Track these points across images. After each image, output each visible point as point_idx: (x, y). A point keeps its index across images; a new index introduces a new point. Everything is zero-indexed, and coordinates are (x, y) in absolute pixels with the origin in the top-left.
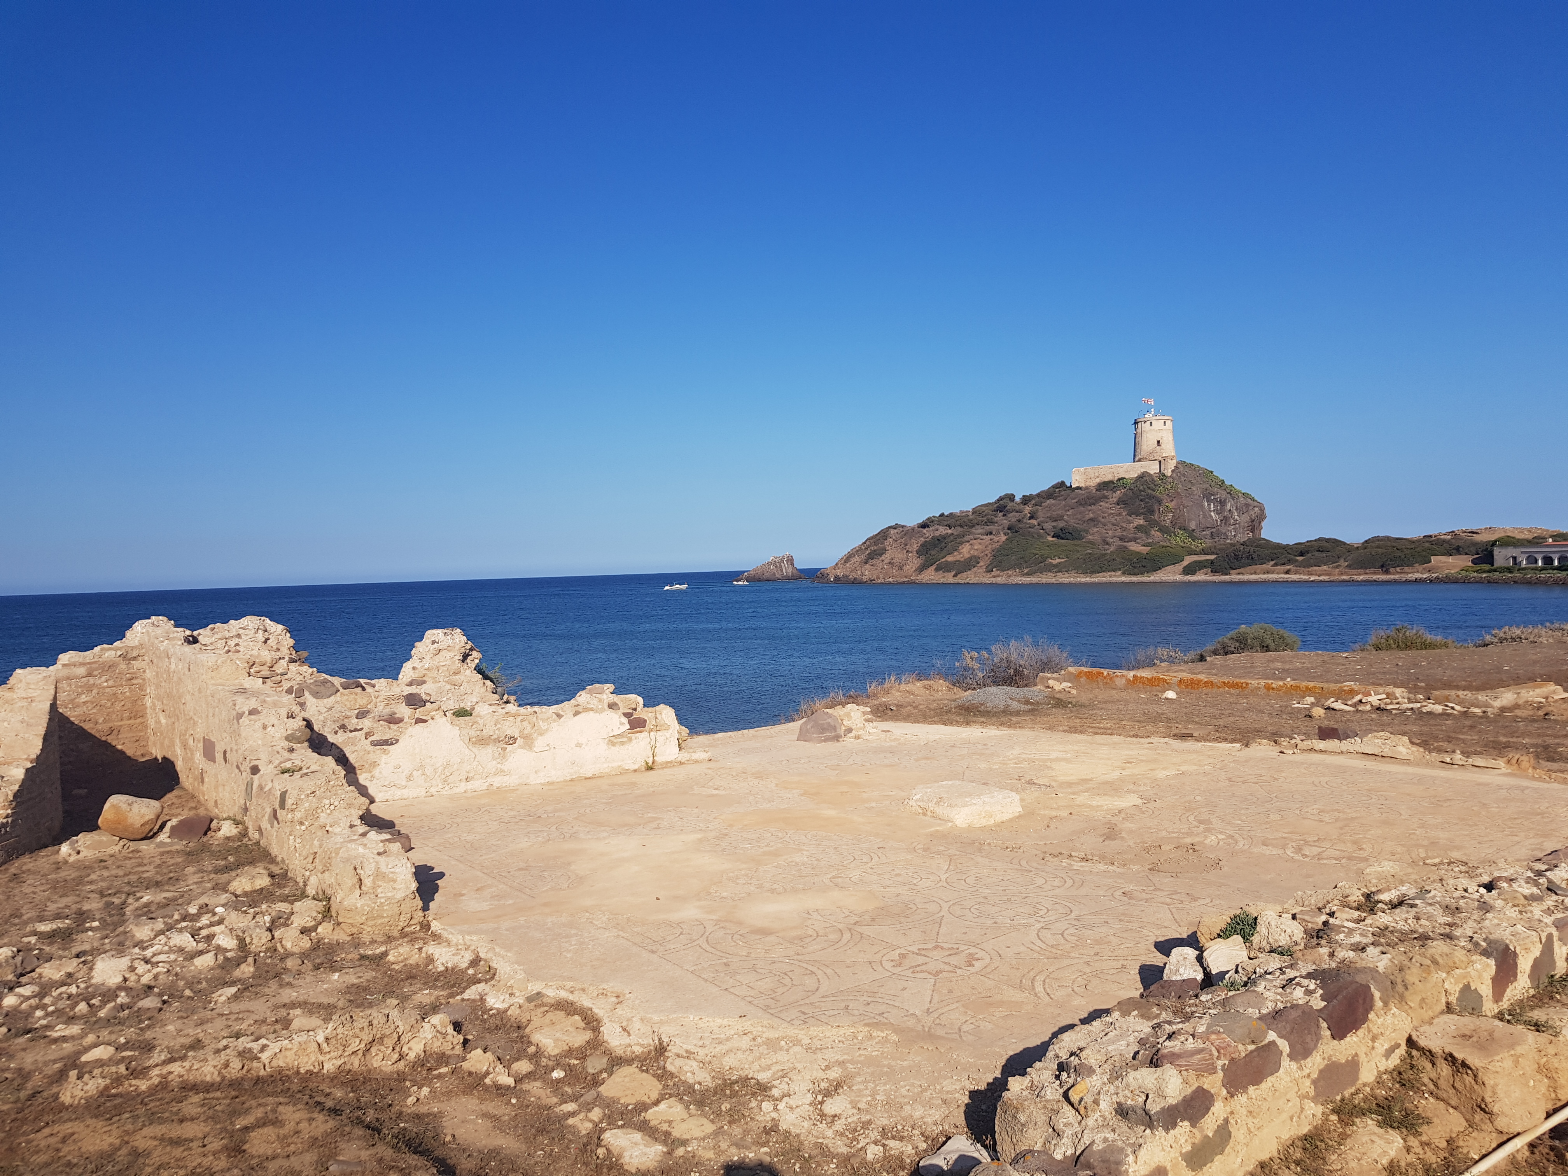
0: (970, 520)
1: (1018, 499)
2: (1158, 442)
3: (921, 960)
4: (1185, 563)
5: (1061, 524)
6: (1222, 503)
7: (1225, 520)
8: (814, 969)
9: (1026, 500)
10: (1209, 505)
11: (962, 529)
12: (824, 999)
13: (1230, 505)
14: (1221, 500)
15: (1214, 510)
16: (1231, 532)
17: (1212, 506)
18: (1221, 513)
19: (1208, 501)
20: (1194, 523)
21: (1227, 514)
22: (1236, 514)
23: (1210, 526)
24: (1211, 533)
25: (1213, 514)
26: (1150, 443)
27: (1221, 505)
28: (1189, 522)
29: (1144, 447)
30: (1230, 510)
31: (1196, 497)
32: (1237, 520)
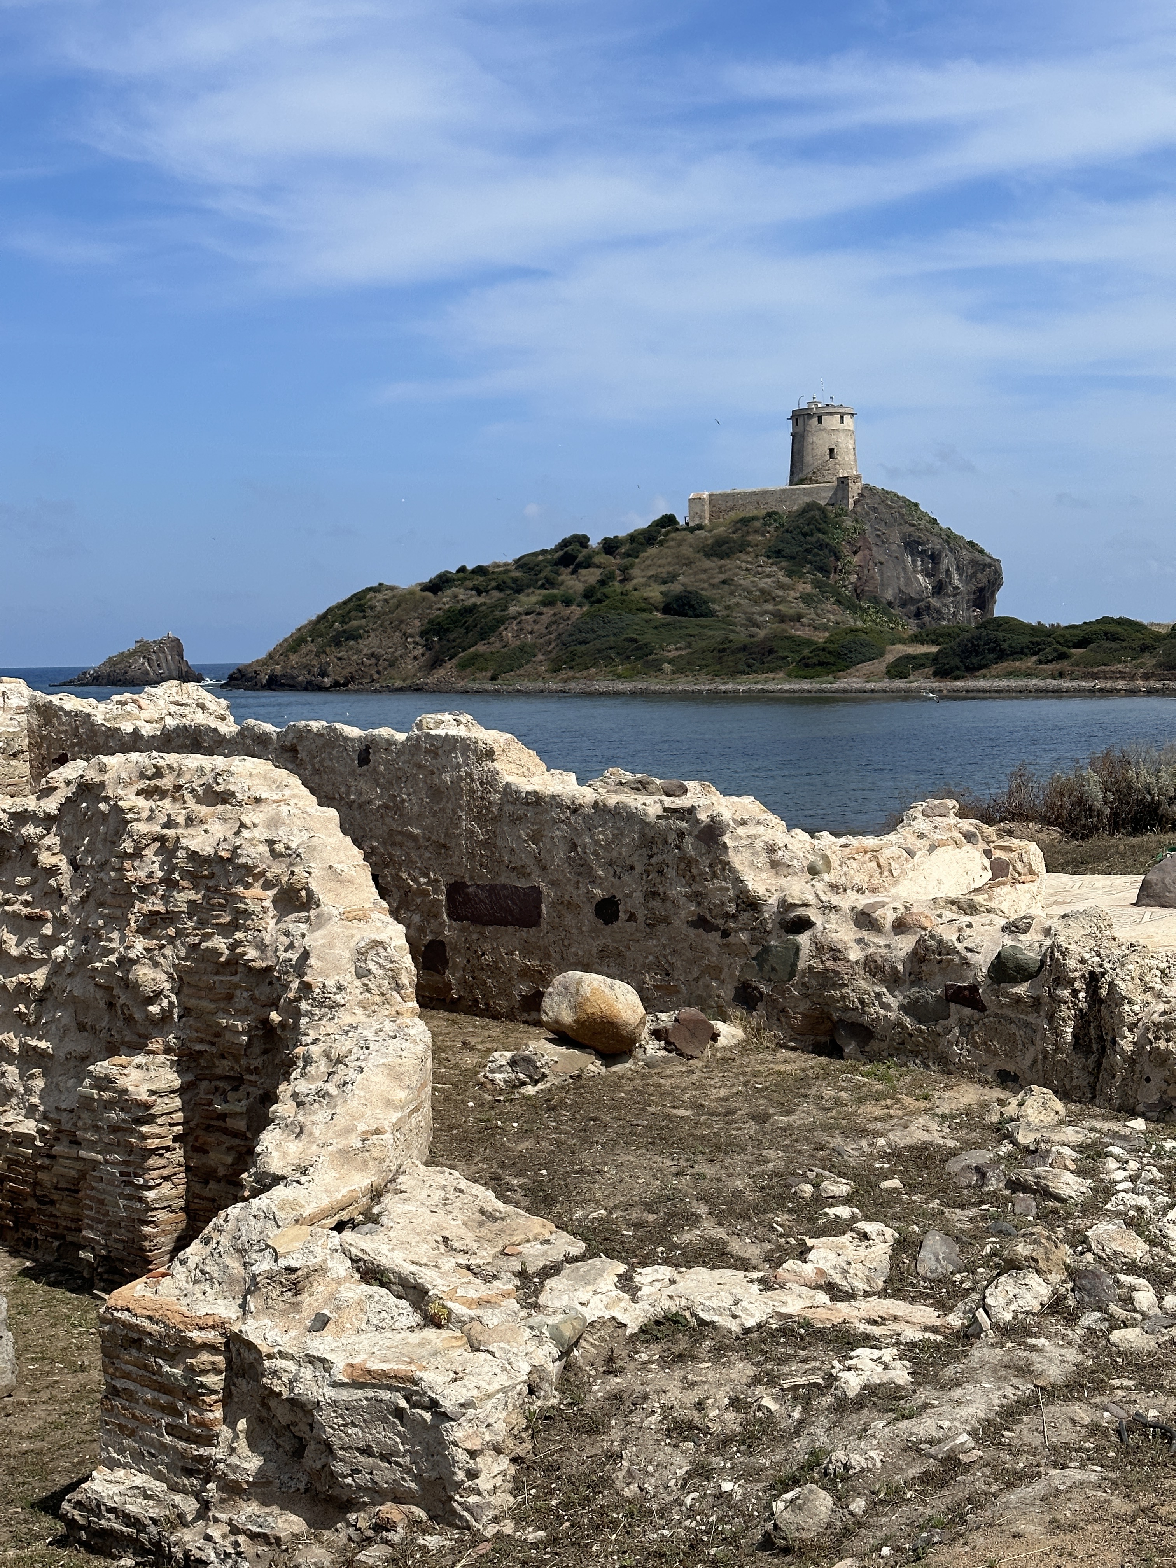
0: (515, 580)
1: (594, 542)
4: (890, 658)
5: (676, 588)
6: (935, 558)
7: (939, 589)
9: (610, 546)
10: (914, 562)
11: (501, 595)
13: (947, 562)
14: (933, 554)
15: (922, 571)
16: (947, 606)
17: (919, 563)
18: (933, 575)
19: (912, 555)
20: (890, 592)
21: (943, 576)
22: (956, 576)
23: (917, 597)
24: (918, 608)
25: (919, 576)
26: (818, 452)
27: (933, 562)
28: (882, 590)
29: (808, 459)
30: (948, 570)
31: (894, 547)
32: (958, 588)
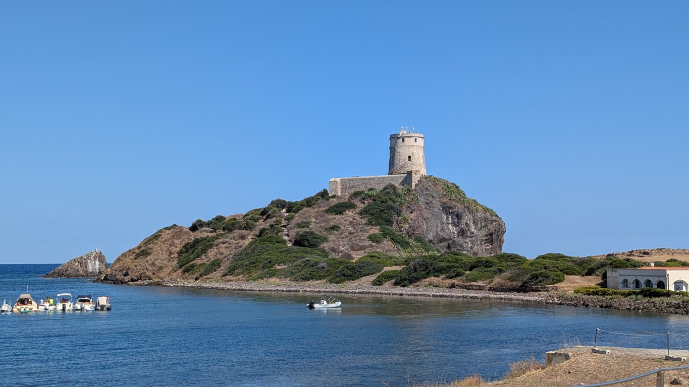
2: (409, 157)
4: (380, 273)
5: (305, 231)
6: (458, 216)
7: (462, 233)
10: (447, 218)
13: (467, 218)
14: (458, 214)
15: (452, 223)
16: (467, 243)
17: (450, 219)
18: (458, 226)
19: (447, 214)
20: (431, 234)
21: (464, 226)
22: (473, 226)
23: (448, 237)
24: (448, 244)
25: (450, 226)
26: (402, 157)
27: (458, 219)
28: (427, 233)
29: (397, 161)
30: (467, 223)
31: (436, 210)
32: (473, 233)
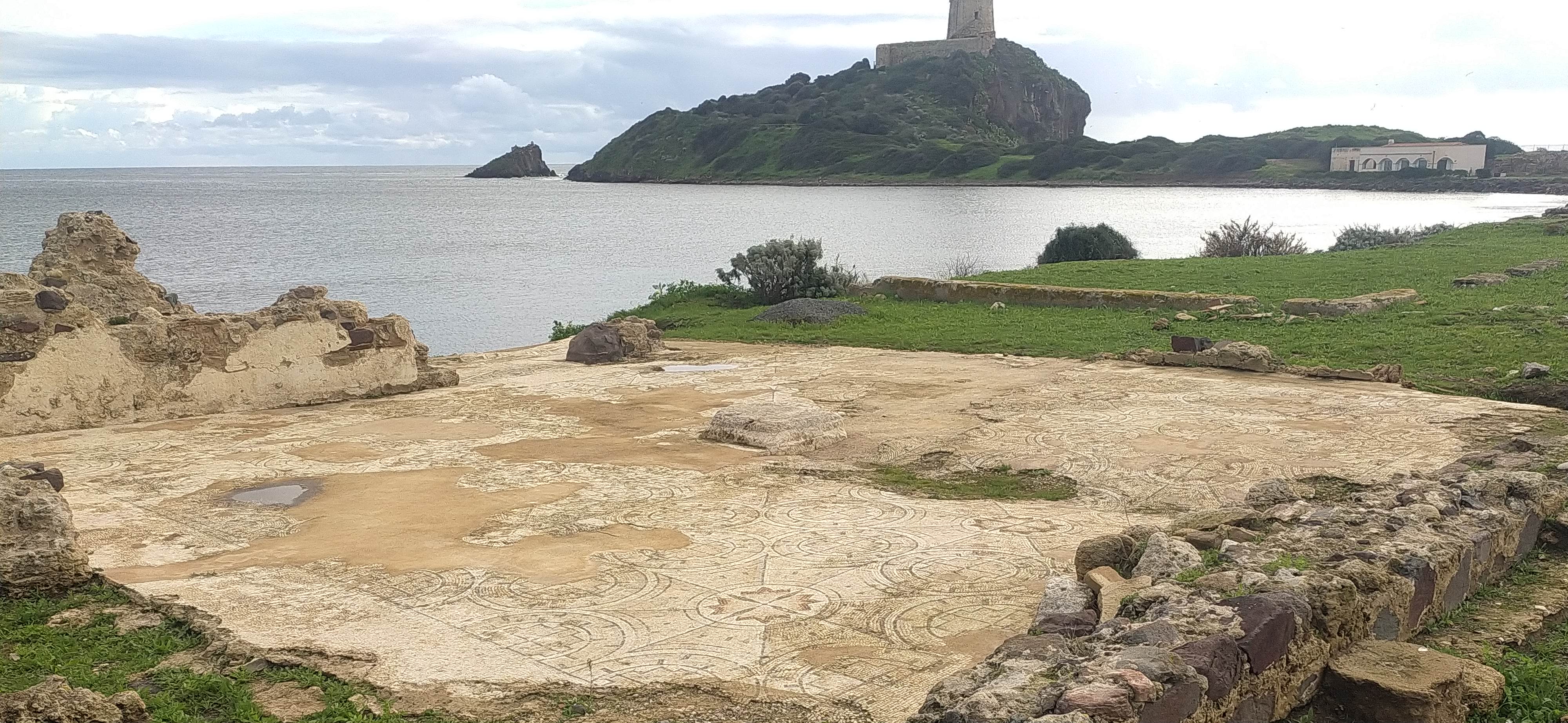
1: (812, 80)
2: (976, 13)
3: (745, 605)
4: (1000, 164)
6: (1043, 92)
7: (1046, 114)
8: (615, 620)
9: (822, 81)
10: (1030, 95)
12: (632, 654)
15: (1034, 102)
16: (1051, 128)
17: (1033, 97)
18: (1042, 105)
20: (1012, 117)
21: (1049, 106)
22: (1057, 105)
24: (1030, 129)
25: (1032, 106)
26: (967, 14)
27: (1042, 96)
29: (960, 19)
30: (1052, 102)
31: (1016, 84)
32: (1058, 115)
